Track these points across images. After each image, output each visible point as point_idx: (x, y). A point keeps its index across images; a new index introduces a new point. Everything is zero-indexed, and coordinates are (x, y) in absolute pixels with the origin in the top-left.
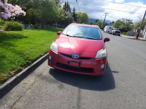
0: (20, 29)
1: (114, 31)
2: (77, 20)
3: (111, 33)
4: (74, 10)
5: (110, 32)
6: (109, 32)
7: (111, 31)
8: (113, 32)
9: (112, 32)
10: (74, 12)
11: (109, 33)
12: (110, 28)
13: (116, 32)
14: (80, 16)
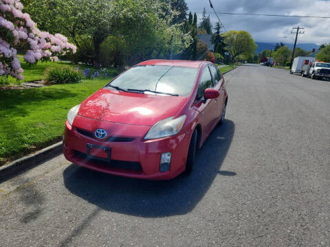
0: (73, 79)
1: (316, 68)
2: (226, 48)
3: (308, 76)
4: (218, 28)
5: (305, 73)
6: (302, 72)
7: (309, 70)
8: (314, 71)
9: (311, 72)
10: (218, 33)
11: (304, 76)
12: (307, 62)
13: (322, 71)
14: (232, 40)
